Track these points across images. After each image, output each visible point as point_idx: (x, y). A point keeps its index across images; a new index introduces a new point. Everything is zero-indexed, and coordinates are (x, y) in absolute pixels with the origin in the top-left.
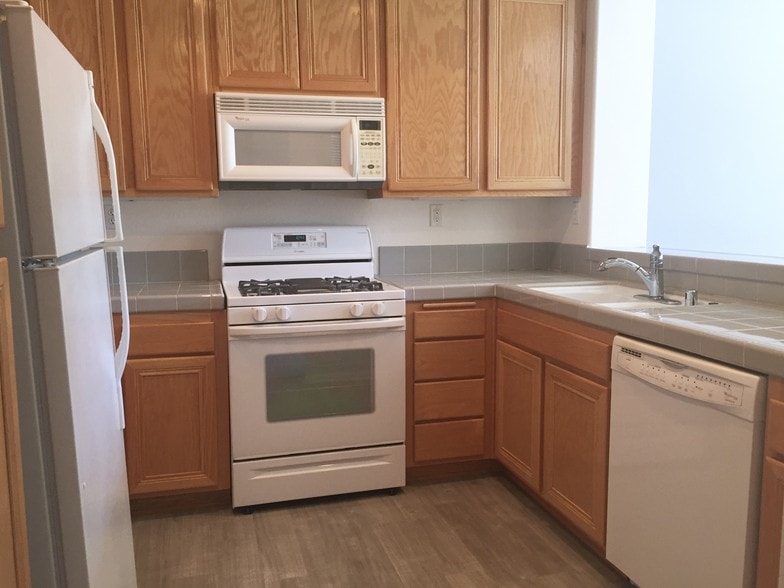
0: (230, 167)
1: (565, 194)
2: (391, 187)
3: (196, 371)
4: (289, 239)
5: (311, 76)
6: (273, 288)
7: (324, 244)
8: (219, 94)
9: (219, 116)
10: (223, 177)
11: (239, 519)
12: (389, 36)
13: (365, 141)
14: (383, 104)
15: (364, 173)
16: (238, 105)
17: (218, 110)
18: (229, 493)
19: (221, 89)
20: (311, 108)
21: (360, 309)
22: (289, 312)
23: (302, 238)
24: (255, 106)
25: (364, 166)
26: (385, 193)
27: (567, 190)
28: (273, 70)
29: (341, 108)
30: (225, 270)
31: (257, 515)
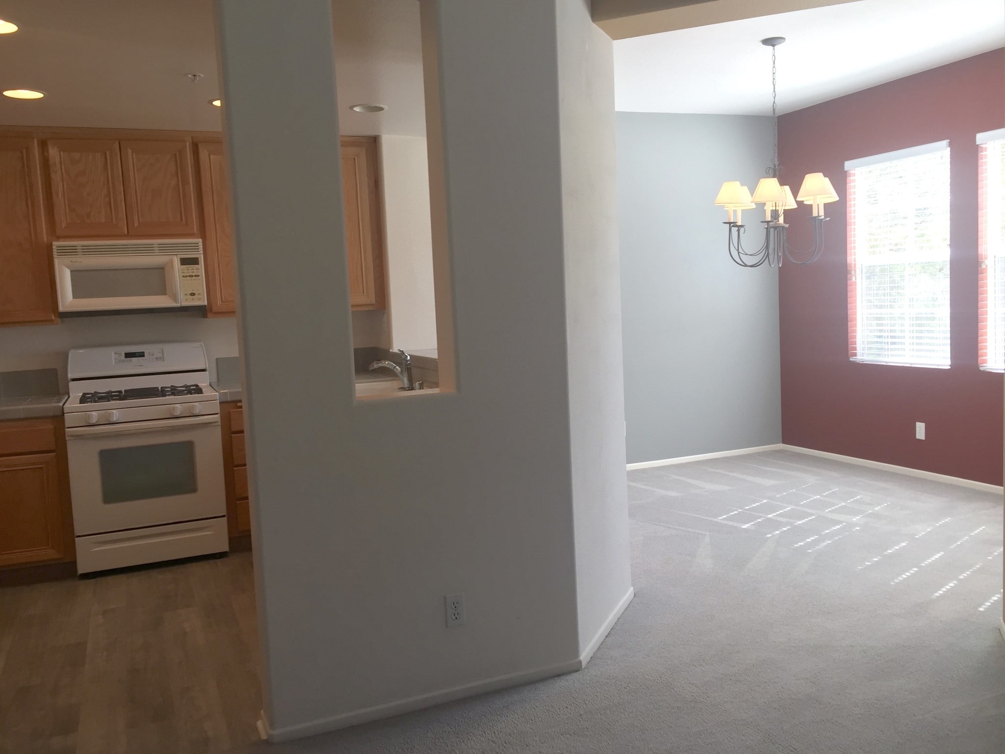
0: (67, 299)
1: (371, 308)
2: (214, 309)
3: (40, 466)
4: (128, 355)
5: (136, 224)
6: (109, 396)
7: (162, 359)
8: (55, 244)
9: (56, 262)
10: (61, 309)
11: (83, 583)
12: (204, 189)
13: (185, 274)
14: (201, 244)
15: (186, 300)
16: (73, 251)
17: (55, 256)
18: (74, 563)
19: (58, 238)
20: (137, 250)
21: (179, 409)
22: (116, 415)
23: (142, 355)
24: (87, 251)
25: (186, 295)
26: (209, 315)
27: (373, 305)
28: (103, 221)
29: (163, 249)
30: (71, 384)
31: (98, 579)
